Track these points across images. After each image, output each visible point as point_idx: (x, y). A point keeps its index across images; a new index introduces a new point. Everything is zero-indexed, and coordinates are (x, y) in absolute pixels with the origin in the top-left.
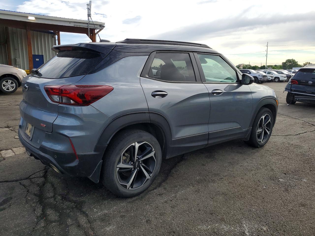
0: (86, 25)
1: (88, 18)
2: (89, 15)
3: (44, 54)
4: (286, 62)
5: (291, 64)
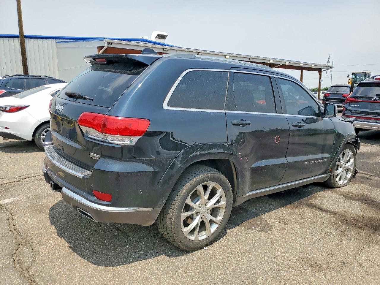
0: (326, 67)
2: (328, 62)
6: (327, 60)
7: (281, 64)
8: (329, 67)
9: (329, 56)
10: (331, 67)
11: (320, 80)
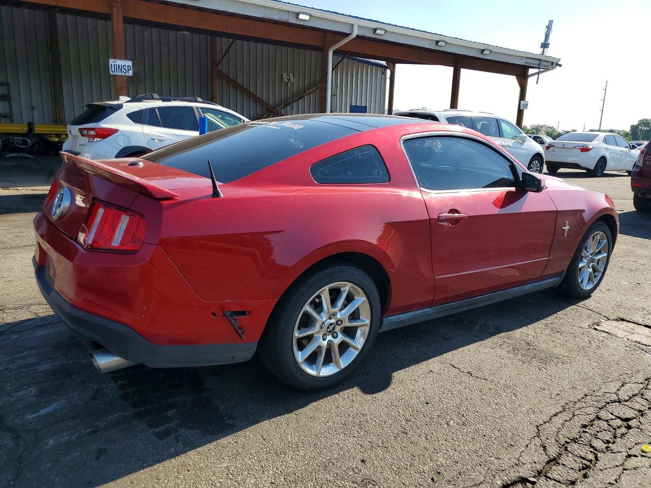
0: (537, 62)
1: (544, 51)
2: (545, 45)
3: (367, 106)
4: (639, 124)
5: (648, 128)
6: (543, 40)
7: (354, 35)
8: (548, 64)
9: (549, 28)
10: (553, 64)
11: (522, 102)
